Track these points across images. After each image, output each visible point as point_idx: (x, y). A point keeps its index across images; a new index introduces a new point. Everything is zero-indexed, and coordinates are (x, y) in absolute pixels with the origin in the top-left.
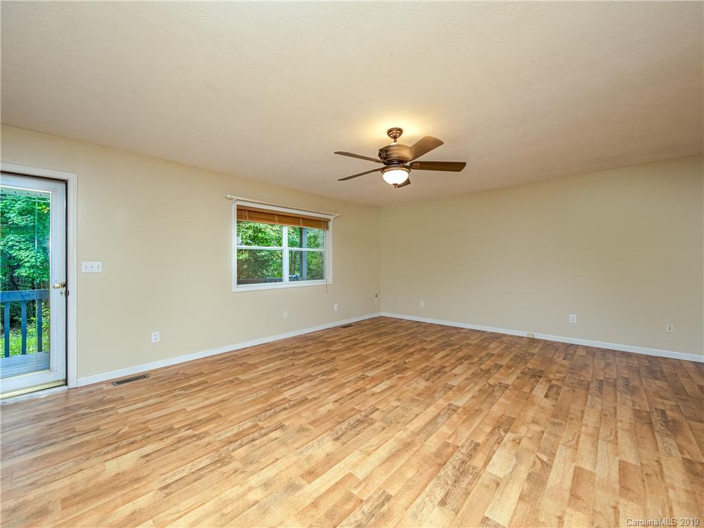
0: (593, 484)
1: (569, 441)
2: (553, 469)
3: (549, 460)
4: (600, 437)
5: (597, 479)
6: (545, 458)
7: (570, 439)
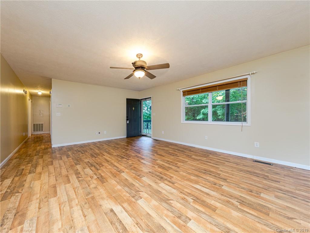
0: (64, 182)
1: (78, 190)
2: (76, 178)
3: (79, 179)
4: (68, 202)
5: (63, 184)
6: (80, 179)
7: (78, 191)
